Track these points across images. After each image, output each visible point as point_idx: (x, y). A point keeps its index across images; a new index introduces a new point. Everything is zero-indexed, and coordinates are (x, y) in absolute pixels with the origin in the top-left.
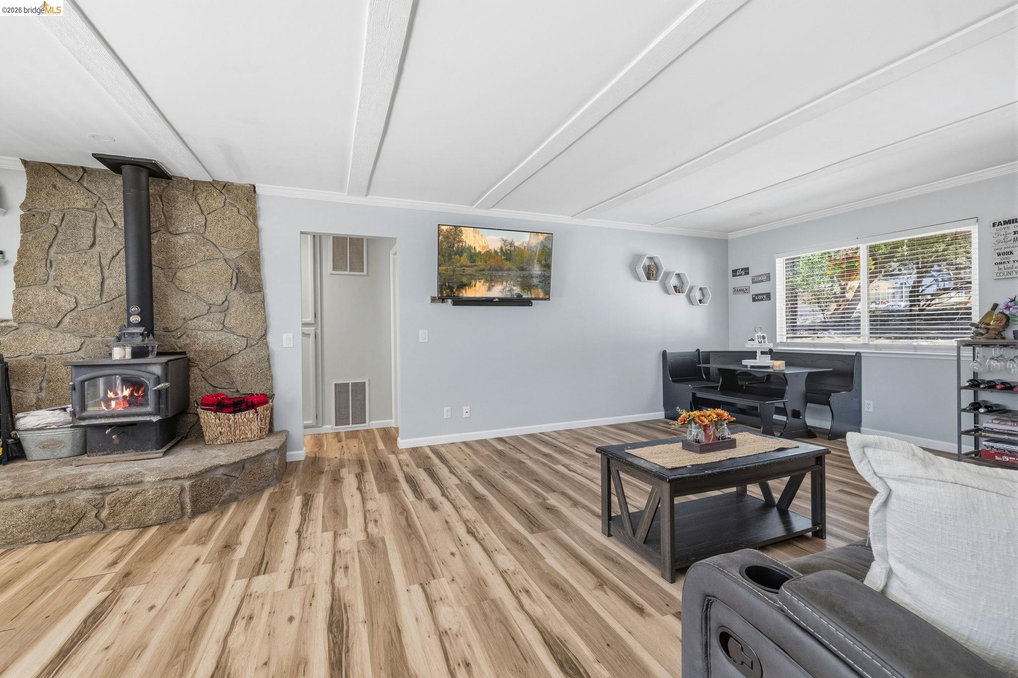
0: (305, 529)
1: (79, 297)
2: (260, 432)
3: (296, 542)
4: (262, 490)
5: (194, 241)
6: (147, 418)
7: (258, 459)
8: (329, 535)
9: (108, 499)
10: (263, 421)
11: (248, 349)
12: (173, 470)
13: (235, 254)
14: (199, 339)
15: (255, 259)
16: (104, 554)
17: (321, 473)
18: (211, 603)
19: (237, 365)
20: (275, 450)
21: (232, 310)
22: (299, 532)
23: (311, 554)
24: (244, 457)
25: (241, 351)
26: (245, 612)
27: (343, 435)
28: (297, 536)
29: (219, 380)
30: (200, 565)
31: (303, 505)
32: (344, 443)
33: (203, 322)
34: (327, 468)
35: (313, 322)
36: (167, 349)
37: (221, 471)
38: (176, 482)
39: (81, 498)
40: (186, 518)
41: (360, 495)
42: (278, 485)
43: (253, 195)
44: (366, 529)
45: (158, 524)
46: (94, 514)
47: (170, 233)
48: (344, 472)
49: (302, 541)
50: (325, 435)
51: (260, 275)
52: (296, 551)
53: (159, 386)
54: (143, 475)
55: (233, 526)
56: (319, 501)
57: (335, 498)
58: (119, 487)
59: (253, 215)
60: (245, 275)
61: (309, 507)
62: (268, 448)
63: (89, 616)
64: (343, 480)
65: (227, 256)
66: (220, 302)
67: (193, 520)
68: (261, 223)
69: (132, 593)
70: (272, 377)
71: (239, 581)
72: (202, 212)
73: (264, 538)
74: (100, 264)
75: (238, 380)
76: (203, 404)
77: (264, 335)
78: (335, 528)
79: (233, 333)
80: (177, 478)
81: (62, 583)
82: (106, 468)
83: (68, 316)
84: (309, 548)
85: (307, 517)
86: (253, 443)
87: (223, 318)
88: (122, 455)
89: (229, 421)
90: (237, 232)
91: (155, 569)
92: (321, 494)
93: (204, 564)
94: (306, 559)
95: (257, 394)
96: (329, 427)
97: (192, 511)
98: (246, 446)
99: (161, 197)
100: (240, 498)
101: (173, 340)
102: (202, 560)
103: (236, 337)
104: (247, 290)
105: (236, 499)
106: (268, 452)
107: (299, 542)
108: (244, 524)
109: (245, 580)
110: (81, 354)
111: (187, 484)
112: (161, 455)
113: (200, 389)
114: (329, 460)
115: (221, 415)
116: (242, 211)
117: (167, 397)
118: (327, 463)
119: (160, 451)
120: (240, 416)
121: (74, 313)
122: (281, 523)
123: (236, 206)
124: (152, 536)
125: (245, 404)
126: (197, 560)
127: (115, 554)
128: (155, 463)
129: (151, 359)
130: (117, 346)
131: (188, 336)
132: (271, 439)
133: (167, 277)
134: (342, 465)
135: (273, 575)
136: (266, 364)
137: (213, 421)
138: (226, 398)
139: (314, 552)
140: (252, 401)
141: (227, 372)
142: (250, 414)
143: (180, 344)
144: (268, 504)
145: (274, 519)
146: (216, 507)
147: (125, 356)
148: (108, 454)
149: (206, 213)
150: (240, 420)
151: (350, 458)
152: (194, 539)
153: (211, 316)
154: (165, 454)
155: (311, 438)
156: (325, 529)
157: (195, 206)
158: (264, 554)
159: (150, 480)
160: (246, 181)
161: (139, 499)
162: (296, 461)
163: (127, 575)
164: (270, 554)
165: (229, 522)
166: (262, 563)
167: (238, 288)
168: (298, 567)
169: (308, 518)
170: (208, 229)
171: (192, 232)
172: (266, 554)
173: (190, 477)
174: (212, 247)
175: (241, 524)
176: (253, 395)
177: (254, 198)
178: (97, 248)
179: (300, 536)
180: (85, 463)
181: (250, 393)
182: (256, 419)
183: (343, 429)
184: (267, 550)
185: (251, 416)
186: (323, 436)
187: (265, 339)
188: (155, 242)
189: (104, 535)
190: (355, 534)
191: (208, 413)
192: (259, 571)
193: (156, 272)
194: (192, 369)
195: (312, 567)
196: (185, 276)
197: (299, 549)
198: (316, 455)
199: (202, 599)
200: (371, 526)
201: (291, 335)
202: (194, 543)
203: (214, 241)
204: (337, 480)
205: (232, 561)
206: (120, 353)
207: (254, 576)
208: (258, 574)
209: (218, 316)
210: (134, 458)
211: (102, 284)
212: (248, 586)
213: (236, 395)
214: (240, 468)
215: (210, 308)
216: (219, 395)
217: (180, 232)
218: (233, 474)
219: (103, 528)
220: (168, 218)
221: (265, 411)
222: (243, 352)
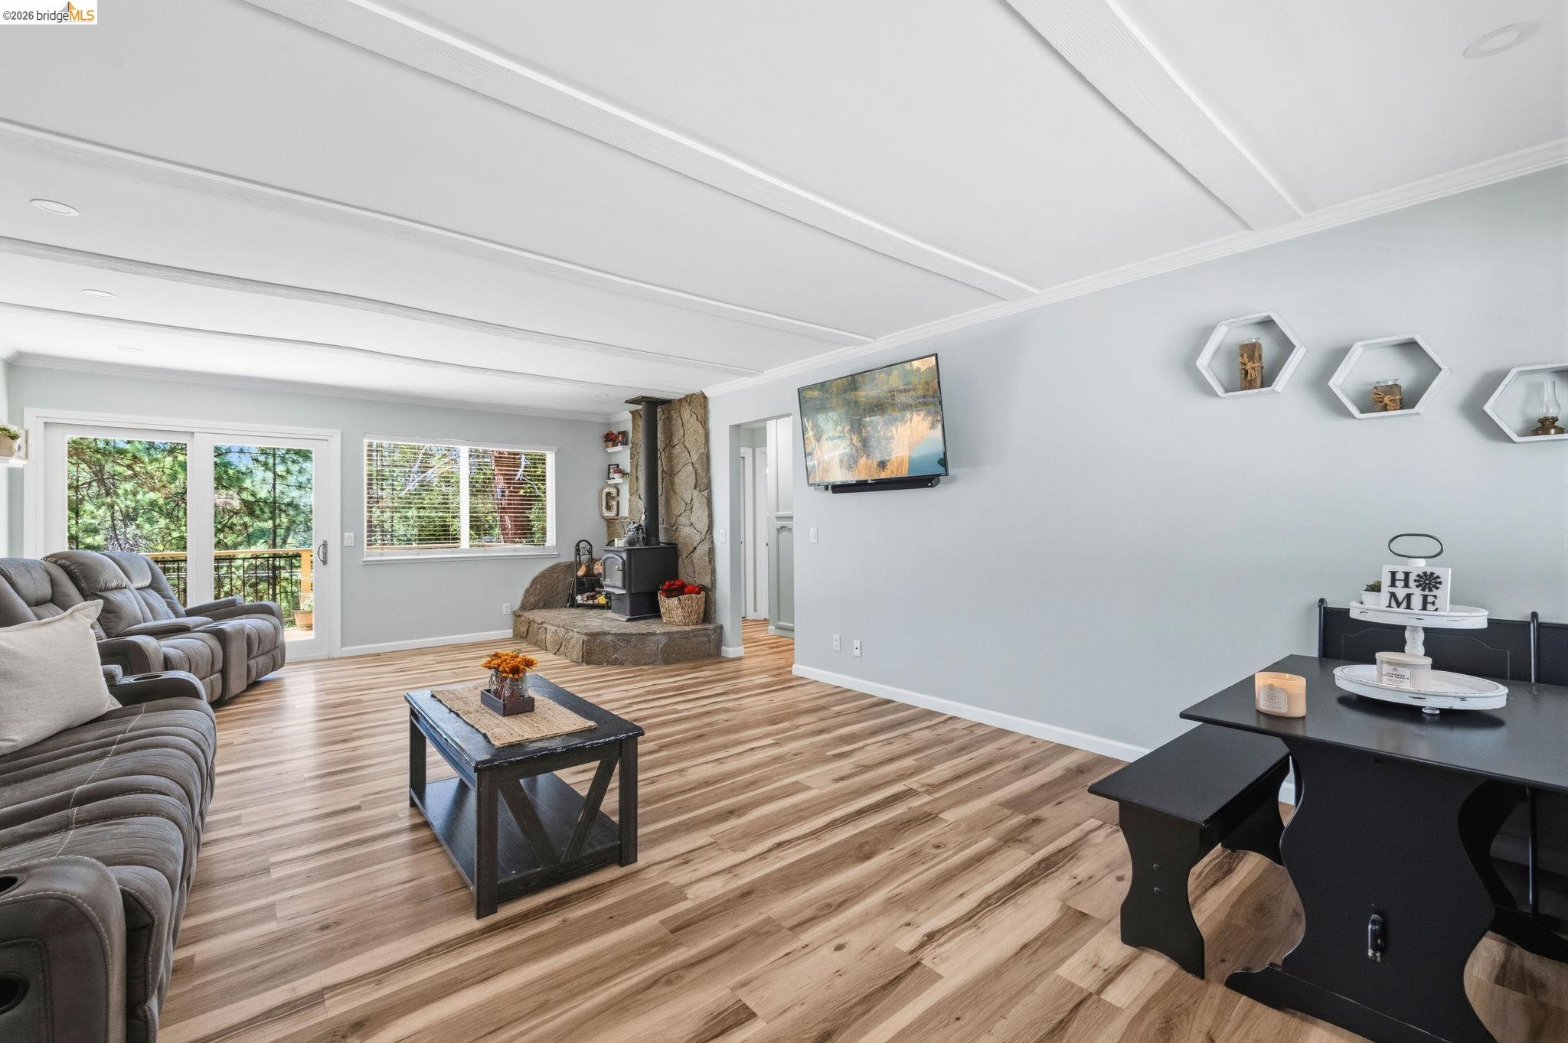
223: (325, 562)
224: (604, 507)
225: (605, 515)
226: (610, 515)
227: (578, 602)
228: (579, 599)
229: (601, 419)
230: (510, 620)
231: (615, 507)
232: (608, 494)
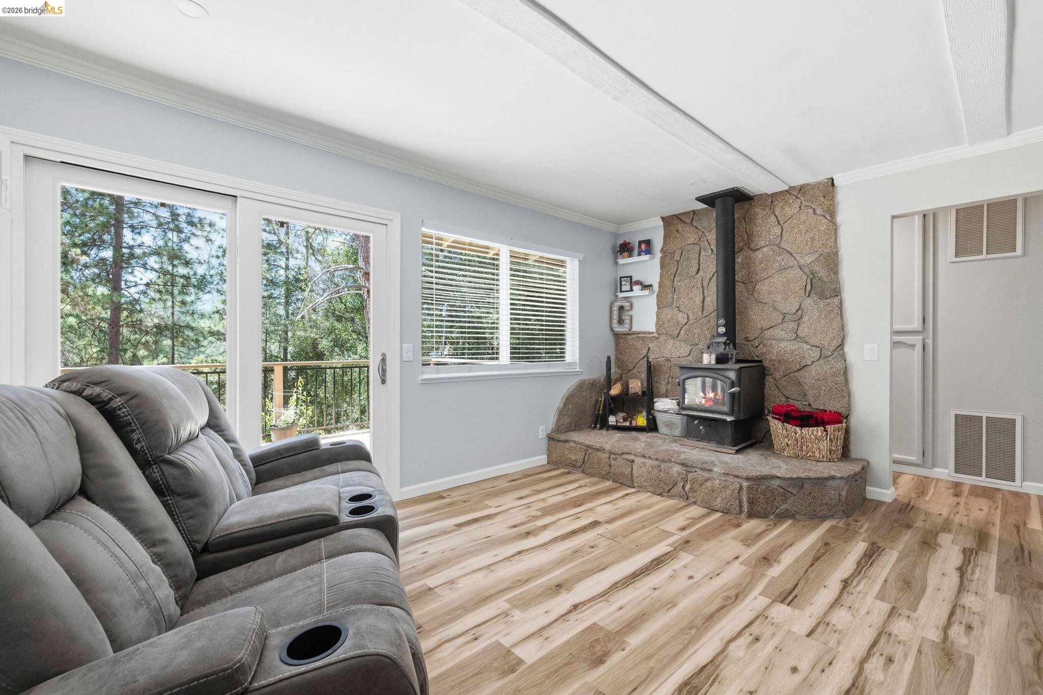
0: (854, 583)
1: (690, 314)
2: (830, 454)
3: (838, 592)
4: (824, 518)
5: (771, 253)
6: (723, 417)
7: (820, 482)
8: (884, 607)
9: (690, 476)
10: (834, 442)
11: (821, 361)
12: (737, 468)
13: (809, 259)
14: (773, 348)
15: (832, 261)
16: (680, 519)
17: (909, 526)
18: (732, 601)
19: (809, 377)
20: (841, 478)
21: (806, 318)
22: (846, 583)
23: (849, 616)
24: (802, 475)
25: (814, 362)
26: (755, 629)
27: (966, 489)
28: (841, 587)
29: (790, 391)
30: (736, 563)
31: (865, 555)
32: (962, 500)
33: (778, 332)
34: (919, 524)
35: (920, 329)
36: (747, 357)
37: (776, 483)
38: (736, 479)
39: (675, 469)
40: (743, 516)
41: (958, 580)
42: (844, 520)
43: (831, 189)
44: (946, 629)
45: (722, 512)
46: (682, 484)
47: (751, 249)
48: (945, 539)
49: (845, 595)
50: (935, 481)
51: (838, 278)
52: (832, 601)
53: (731, 390)
54: (715, 465)
55: (779, 542)
56: (888, 562)
57: (914, 566)
58: (697, 470)
59: (831, 213)
60: (821, 279)
61: (871, 560)
62: (833, 473)
63: (655, 559)
64: (938, 548)
65: (802, 262)
66: (794, 311)
67: (749, 520)
68: (840, 219)
69: (685, 558)
70: (849, 394)
71: (762, 598)
72: (779, 223)
73: (804, 569)
74: (702, 286)
75: (810, 393)
76: (774, 413)
77: (841, 346)
78: (896, 602)
79: (806, 343)
80: (737, 477)
81: (652, 527)
82: (695, 452)
83: (683, 329)
84: (850, 608)
85: (863, 570)
86: (820, 464)
87: (796, 327)
88: (707, 444)
89: (796, 434)
90: (811, 235)
91: (704, 548)
92: (895, 551)
93: (740, 563)
94: (841, 617)
95: (830, 411)
96: (945, 472)
97: (748, 512)
98: (809, 465)
99: (744, 218)
100: (798, 517)
101: (752, 349)
102: (740, 560)
103: (809, 347)
104: (822, 296)
105: (793, 517)
106: (833, 478)
107: (840, 593)
108: (791, 545)
109: (767, 599)
110: (690, 358)
111: (745, 484)
112: (734, 452)
113: (774, 397)
114: (927, 514)
115: (789, 426)
116: (819, 211)
117: (740, 401)
118: (922, 517)
119: (734, 448)
120: (807, 432)
121: (686, 326)
122: (829, 562)
123: (811, 208)
124: (715, 520)
125: (814, 420)
126: (737, 558)
127: (687, 522)
128: (726, 458)
129: (730, 365)
130: (707, 353)
131: (764, 346)
132: (842, 464)
133: (748, 290)
134: (946, 527)
135: (797, 612)
136: (842, 378)
137: (781, 431)
138: (797, 410)
139: (853, 615)
140: (822, 418)
141: (800, 384)
142: (818, 431)
143: (756, 354)
144: (823, 536)
145: (824, 554)
146: (772, 517)
147: (710, 362)
148: (698, 441)
149: (782, 223)
150: (807, 436)
151: (965, 523)
152: (742, 537)
153: (785, 325)
154: (738, 452)
155: (913, 479)
156: (881, 596)
157: (773, 218)
158: (797, 585)
159: (717, 470)
160: (822, 177)
161: (709, 484)
162: (879, 501)
163: (687, 542)
164: (803, 589)
165: (779, 536)
166: (790, 593)
167: (813, 295)
168: (826, 620)
169: (865, 573)
170: (784, 238)
171: (770, 244)
172: (799, 587)
173: (748, 479)
174: (788, 255)
175: (788, 544)
176: (826, 411)
177: (833, 191)
178: (701, 273)
179: (844, 588)
180: (685, 444)
181: (823, 408)
182: (825, 438)
183: (968, 480)
184: (802, 583)
185: (820, 434)
186: (932, 481)
187: (842, 350)
188: (739, 260)
189: (687, 504)
190: (924, 626)
191: (777, 421)
192: (785, 599)
193: (739, 287)
194: (767, 377)
195: (844, 630)
196: (763, 288)
197: (837, 602)
198: (910, 502)
199: (727, 594)
200: (956, 631)
201: (875, 346)
202: (741, 541)
203: (789, 249)
204: (928, 543)
205: (765, 575)
206: (708, 359)
207: (777, 601)
208: (782, 602)
209: (792, 325)
210: (714, 449)
211: (703, 301)
212: (768, 607)
213: (808, 409)
214: (798, 486)
215: (785, 317)
216: (790, 406)
217: (759, 246)
218: (789, 490)
219: (687, 498)
220: (750, 236)
221: (837, 432)
222: (816, 363)
223: (383, 381)
224: (615, 321)
225: (616, 330)
226: (622, 330)
227: (610, 423)
228: (612, 420)
229: (611, 227)
230: (544, 444)
231: (628, 321)
232: (621, 308)
